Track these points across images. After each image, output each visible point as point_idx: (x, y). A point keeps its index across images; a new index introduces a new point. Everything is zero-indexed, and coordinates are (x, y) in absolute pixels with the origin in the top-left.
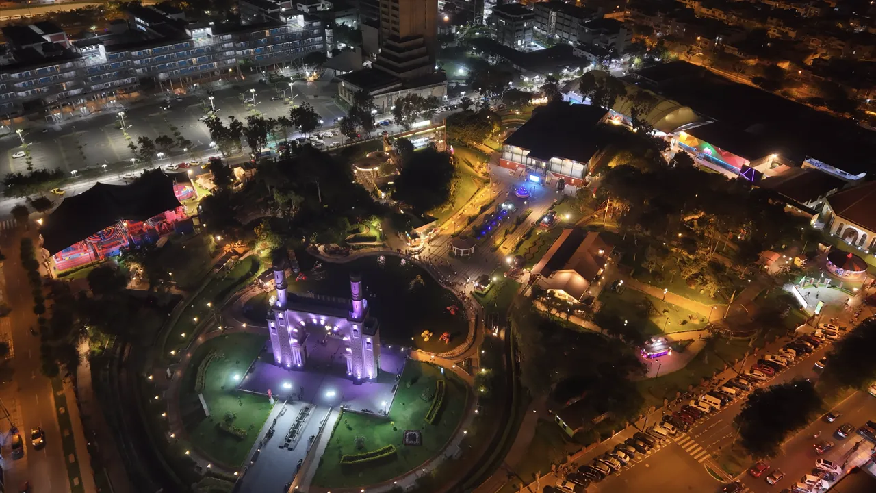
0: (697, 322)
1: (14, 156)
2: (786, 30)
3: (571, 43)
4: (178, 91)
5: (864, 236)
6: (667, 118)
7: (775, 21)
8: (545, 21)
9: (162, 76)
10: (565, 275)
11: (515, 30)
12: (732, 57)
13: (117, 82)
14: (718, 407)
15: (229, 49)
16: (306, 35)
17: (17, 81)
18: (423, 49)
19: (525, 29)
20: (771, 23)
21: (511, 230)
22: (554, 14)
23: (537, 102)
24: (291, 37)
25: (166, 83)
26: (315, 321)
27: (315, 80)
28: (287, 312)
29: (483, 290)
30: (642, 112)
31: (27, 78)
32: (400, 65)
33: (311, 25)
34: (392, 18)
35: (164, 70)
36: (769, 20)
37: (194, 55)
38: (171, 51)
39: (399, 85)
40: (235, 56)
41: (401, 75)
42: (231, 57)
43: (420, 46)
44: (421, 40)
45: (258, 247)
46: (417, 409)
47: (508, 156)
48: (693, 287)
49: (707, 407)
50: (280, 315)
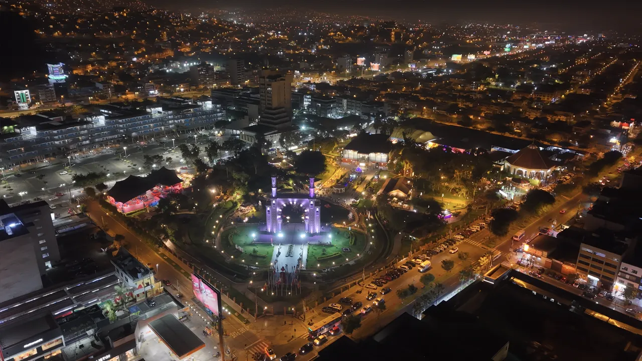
0: (460, 206)
1: (61, 174)
2: (467, 104)
3: (357, 114)
4: (142, 143)
5: (526, 172)
6: (420, 137)
7: (461, 100)
8: (340, 105)
9: (134, 134)
10: (394, 193)
11: (327, 109)
12: (443, 115)
13: (110, 137)
14: (479, 229)
15: (171, 119)
16: (213, 112)
17: (56, 135)
18: (285, 114)
19: (332, 108)
20: (459, 101)
21: (359, 183)
22: (345, 101)
23: (352, 135)
24: (205, 113)
25: (136, 139)
26: (291, 203)
27: (221, 135)
28: (278, 199)
29: (356, 202)
30: (409, 133)
31: (62, 133)
32: (275, 121)
33: (216, 107)
34: (267, 98)
35: (136, 131)
36: (458, 100)
37: (152, 123)
38: (140, 120)
39: (276, 131)
40: (174, 123)
41: (277, 126)
42: (171, 124)
43: (284, 112)
44: (283, 109)
45: (235, 195)
46: (344, 241)
47: (346, 156)
48: (455, 195)
49: (475, 229)
50: (274, 202)
